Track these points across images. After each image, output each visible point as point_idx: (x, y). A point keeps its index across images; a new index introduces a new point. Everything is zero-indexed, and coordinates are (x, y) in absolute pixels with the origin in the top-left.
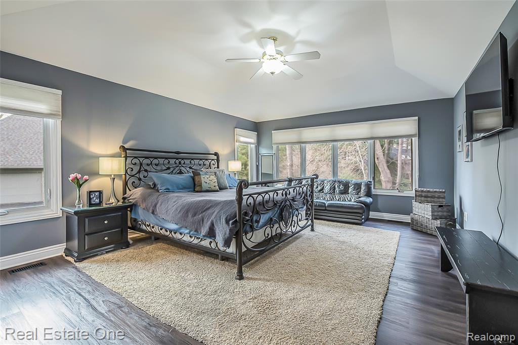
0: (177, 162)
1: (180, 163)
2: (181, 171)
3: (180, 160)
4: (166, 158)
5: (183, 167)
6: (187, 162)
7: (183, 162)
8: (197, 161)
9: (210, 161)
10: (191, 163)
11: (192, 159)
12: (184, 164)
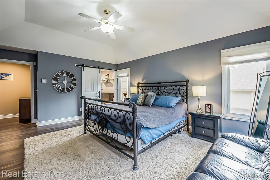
0: (157, 88)
1: (158, 89)
2: (158, 93)
3: (158, 87)
4: (152, 87)
5: (160, 91)
6: (162, 88)
7: (159, 88)
8: (168, 88)
9: (179, 87)
10: (164, 89)
11: (165, 86)
12: (160, 89)
